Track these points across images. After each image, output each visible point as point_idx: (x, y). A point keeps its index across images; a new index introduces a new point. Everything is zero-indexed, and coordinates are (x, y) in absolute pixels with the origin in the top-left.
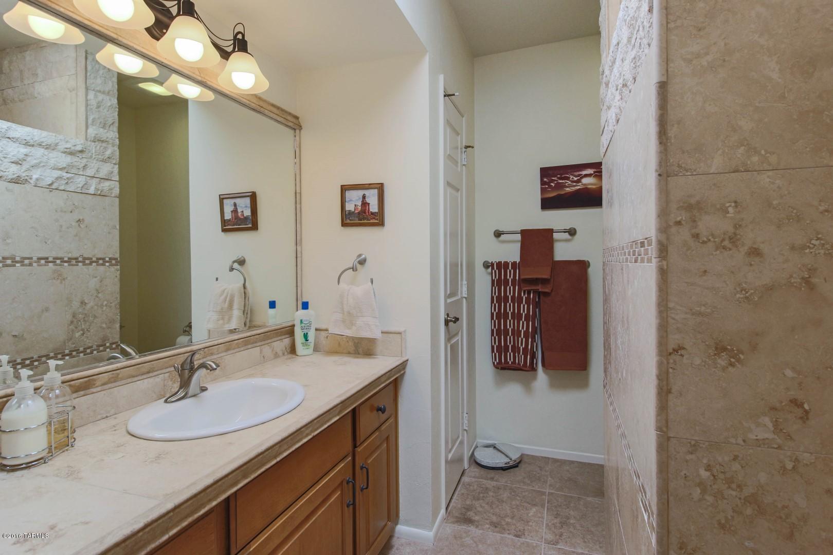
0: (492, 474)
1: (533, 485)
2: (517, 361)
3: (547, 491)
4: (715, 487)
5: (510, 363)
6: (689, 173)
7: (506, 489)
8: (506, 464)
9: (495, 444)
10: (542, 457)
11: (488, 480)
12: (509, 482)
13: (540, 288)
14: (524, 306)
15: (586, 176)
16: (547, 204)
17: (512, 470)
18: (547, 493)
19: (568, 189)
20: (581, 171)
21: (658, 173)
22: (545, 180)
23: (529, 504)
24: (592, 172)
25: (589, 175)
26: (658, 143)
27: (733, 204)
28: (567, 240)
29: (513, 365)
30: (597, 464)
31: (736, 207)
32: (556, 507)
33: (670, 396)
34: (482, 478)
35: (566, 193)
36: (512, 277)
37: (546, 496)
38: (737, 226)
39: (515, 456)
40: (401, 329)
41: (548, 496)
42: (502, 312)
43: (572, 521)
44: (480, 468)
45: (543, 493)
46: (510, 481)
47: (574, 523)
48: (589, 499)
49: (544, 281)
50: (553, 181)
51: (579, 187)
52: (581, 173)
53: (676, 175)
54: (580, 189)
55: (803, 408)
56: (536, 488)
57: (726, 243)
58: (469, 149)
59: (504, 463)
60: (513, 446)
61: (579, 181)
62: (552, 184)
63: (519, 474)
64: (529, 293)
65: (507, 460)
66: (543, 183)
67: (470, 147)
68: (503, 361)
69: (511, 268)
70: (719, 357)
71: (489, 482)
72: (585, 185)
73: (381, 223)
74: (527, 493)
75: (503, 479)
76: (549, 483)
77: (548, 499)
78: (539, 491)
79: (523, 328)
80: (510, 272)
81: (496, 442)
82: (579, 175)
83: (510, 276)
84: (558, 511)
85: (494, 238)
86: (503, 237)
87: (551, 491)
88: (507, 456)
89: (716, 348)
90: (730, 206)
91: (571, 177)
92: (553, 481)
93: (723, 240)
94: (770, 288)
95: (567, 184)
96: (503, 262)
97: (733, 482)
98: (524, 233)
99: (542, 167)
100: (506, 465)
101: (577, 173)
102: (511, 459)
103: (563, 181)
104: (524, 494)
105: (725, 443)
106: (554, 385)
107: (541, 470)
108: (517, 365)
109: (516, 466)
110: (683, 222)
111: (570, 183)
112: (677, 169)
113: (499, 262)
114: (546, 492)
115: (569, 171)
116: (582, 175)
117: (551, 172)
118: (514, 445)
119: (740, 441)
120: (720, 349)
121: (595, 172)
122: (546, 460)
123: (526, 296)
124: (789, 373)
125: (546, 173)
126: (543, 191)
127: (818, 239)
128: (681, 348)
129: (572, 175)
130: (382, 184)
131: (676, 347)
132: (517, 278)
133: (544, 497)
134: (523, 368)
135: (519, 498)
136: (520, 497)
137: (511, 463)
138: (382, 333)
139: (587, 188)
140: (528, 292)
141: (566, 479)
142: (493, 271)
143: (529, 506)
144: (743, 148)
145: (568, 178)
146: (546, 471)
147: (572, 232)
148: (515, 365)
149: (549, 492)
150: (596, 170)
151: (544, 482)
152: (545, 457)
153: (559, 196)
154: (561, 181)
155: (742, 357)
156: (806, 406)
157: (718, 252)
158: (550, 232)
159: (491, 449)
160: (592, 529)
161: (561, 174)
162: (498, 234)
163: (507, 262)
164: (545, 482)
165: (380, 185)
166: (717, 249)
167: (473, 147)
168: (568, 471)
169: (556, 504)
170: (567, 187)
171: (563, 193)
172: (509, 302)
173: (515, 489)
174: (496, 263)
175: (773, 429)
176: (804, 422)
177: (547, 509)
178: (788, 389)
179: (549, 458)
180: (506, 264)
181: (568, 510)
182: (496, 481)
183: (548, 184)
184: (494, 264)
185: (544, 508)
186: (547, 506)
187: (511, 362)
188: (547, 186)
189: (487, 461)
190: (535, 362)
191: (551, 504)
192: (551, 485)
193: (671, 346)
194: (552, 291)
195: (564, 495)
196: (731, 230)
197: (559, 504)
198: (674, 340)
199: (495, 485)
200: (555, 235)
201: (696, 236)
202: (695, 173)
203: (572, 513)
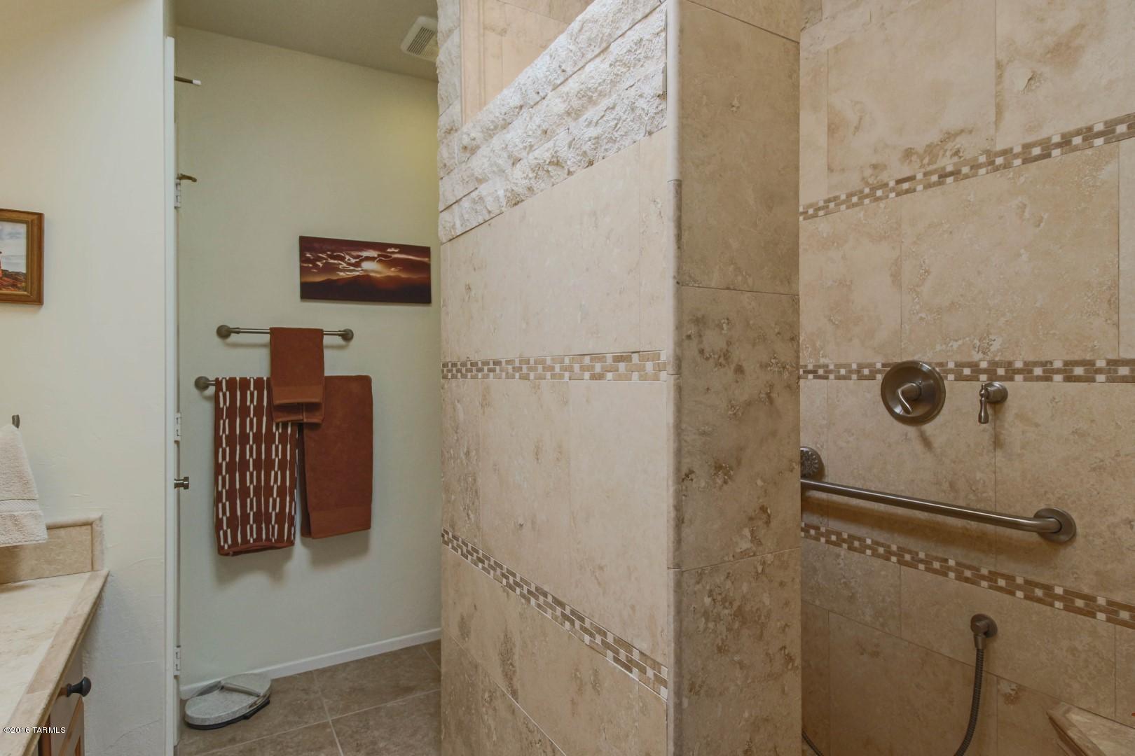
0: (229, 732)
1: (306, 720)
2: (264, 536)
3: (329, 720)
4: (715, 611)
5: (252, 541)
6: (697, 285)
7: (263, 747)
8: (251, 707)
9: (220, 682)
10: (300, 674)
11: (225, 746)
12: (265, 733)
13: (305, 418)
14: (277, 448)
15: (368, 259)
16: (310, 292)
17: (261, 712)
18: (330, 722)
19: (342, 274)
20: (361, 250)
21: (676, 281)
22: (308, 255)
23: (312, 750)
24: (376, 256)
25: (372, 259)
26: (676, 247)
27: (726, 321)
28: (340, 347)
29: (258, 544)
30: (380, 655)
31: (728, 324)
32: (351, 737)
33: (684, 525)
34: (213, 747)
35: (338, 280)
36: (255, 403)
37: (330, 727)
38: (729, 343)
39: (262, 689)
40: (92, 516)
41: (334, 726)
42: (237, 460)
43: (382, 745)
44: (201, 731)
45: (325, 726)
46: (266, 730)
47: (386, 746)
48: (389, 705)
49: (312, 407)
50: (320, 259)
51: (358, 273)
52: (360, 254)
53: (688, 285)
54: (359, 275)
55: (767, 512)
56: (312, 723)
57: (722, 360)
58: (184, 182)
59: (248, 707)
60: (251, 674)
61: (357, 265)
62: (319, 263)
63: (274, 714)
64: (285, 426)
65: (252, 700)
66: (303, 259)
67: (189, 178)
68: (239, 540)
69: (254, 389)
70: (718, 476)
71: (229, 747)
72: (366, 271)
73: (34, 297)
74: (300, 737)
75: (251, 734)
76: (326, 708)
77: (335, 731)
78: (318, 726)
79: (276, 481)
80: (252, 394)
81: (218, 680)
82: (359, 257)
83: (252, 401)
84: (357, 740)
85: (217, 340)
86: (234, 338)
87: (335, 718)
88: (249, 693)
89: (716, 468)
90: (724, 323)
91: (347, 257)
92: (331, 702)
93: (720, 357)
94: (749, 404)
95: (340, 267)
96: (238, 379)
97: (726, 601)
98: (276, 333)
99: (304, 235)
100: (251, 709)
101: (355, 253)
102: (258, 696)
103: (336, 262)
104: (296, 740)
105: (721, 563)
106: (318, 561)
107: (307, 694)
108: (264, 543)
109: (266, 703)
110: (693, 337)
111: (345, 265)
112: (688, 278)
113: (230, 378)
114: (328, 722)
115: (344, 248)
116: (362, 256)
117: (316, 245)
118: (251, 672)
119: (731, 558)
120: (718, 467)
121: (379, 256)
122: (308, 676)
123: (280, 431)
124: (759, 482)
125: (307, 244)
126: (303, 271)
127: (775, 358)
128: (691, 472)
129: (348, 254)
130: (40, 216)
131: (687, 472)
132: (265, 404)
133: (329, 730)
134: (278, 545)
135: (291, 750)
136: (291, 748)
137: (260, 702)
138: (48, 529)
139: (368, 275)
140: (283, 425)
141: (348, 690)
142: (221, 394)
143: (313, 753)
144: (732, 266)
145: (342, 259)
146: (316, 693)
147: (347, 336)
148: (260, 544)
149: (332, 720)
150: (380, 253)
151: (319, 708)
152: (306, 673)
153: (329, 282)
154: (332, 261)
155: (732, 473)
156: (769, 511)
157: (716, 369)
158: (319, 334)
159: (216, 693)
160: (411, 742)
161: (333, 251)
162: (224, 333)
163: (246, 378)
164: (322, 708)
165: (36, 217)
166: (716, 366)
167: (194, 180)
168: (347, 679)
169: (350, 732)
170: (341, 271)
171: (334, 278)
172: (249, 443)
173: (279, 739)
174: (226, 381)
175: (750, 538)
176: (768, 526)
177: (341, 745)
178: (759, 498)
179: (311, 672)
180: (245, 383)
181: (369, 732)
182: (242, 740)
183: (313, 261)
184: (221, 381)
185: (337, 747)
186: (339, 741)
187: (254, 540)
188: (311, 265)
189: (217, 715)
190: (293, 533)
191: (344, 735)
192: (331, 709)
193: (684, 470)
194: (323, 420)
195: (355, 715)
196: (724, 346)
197: (355, 730)
198: (687, 462)
199: (242, 748)
200: (327, 340)
201: (702, 352)
202: (701, 286)
203: (376, 733)
